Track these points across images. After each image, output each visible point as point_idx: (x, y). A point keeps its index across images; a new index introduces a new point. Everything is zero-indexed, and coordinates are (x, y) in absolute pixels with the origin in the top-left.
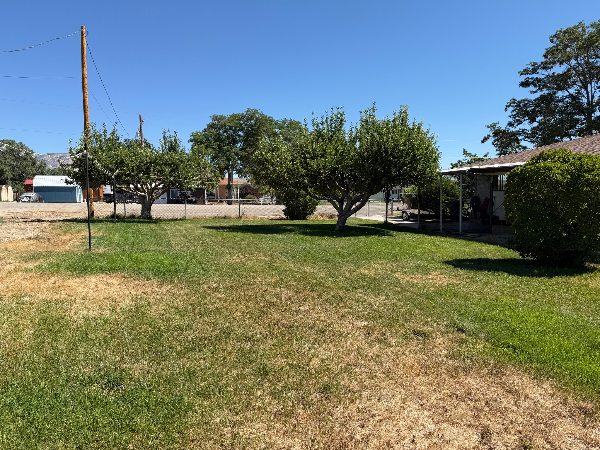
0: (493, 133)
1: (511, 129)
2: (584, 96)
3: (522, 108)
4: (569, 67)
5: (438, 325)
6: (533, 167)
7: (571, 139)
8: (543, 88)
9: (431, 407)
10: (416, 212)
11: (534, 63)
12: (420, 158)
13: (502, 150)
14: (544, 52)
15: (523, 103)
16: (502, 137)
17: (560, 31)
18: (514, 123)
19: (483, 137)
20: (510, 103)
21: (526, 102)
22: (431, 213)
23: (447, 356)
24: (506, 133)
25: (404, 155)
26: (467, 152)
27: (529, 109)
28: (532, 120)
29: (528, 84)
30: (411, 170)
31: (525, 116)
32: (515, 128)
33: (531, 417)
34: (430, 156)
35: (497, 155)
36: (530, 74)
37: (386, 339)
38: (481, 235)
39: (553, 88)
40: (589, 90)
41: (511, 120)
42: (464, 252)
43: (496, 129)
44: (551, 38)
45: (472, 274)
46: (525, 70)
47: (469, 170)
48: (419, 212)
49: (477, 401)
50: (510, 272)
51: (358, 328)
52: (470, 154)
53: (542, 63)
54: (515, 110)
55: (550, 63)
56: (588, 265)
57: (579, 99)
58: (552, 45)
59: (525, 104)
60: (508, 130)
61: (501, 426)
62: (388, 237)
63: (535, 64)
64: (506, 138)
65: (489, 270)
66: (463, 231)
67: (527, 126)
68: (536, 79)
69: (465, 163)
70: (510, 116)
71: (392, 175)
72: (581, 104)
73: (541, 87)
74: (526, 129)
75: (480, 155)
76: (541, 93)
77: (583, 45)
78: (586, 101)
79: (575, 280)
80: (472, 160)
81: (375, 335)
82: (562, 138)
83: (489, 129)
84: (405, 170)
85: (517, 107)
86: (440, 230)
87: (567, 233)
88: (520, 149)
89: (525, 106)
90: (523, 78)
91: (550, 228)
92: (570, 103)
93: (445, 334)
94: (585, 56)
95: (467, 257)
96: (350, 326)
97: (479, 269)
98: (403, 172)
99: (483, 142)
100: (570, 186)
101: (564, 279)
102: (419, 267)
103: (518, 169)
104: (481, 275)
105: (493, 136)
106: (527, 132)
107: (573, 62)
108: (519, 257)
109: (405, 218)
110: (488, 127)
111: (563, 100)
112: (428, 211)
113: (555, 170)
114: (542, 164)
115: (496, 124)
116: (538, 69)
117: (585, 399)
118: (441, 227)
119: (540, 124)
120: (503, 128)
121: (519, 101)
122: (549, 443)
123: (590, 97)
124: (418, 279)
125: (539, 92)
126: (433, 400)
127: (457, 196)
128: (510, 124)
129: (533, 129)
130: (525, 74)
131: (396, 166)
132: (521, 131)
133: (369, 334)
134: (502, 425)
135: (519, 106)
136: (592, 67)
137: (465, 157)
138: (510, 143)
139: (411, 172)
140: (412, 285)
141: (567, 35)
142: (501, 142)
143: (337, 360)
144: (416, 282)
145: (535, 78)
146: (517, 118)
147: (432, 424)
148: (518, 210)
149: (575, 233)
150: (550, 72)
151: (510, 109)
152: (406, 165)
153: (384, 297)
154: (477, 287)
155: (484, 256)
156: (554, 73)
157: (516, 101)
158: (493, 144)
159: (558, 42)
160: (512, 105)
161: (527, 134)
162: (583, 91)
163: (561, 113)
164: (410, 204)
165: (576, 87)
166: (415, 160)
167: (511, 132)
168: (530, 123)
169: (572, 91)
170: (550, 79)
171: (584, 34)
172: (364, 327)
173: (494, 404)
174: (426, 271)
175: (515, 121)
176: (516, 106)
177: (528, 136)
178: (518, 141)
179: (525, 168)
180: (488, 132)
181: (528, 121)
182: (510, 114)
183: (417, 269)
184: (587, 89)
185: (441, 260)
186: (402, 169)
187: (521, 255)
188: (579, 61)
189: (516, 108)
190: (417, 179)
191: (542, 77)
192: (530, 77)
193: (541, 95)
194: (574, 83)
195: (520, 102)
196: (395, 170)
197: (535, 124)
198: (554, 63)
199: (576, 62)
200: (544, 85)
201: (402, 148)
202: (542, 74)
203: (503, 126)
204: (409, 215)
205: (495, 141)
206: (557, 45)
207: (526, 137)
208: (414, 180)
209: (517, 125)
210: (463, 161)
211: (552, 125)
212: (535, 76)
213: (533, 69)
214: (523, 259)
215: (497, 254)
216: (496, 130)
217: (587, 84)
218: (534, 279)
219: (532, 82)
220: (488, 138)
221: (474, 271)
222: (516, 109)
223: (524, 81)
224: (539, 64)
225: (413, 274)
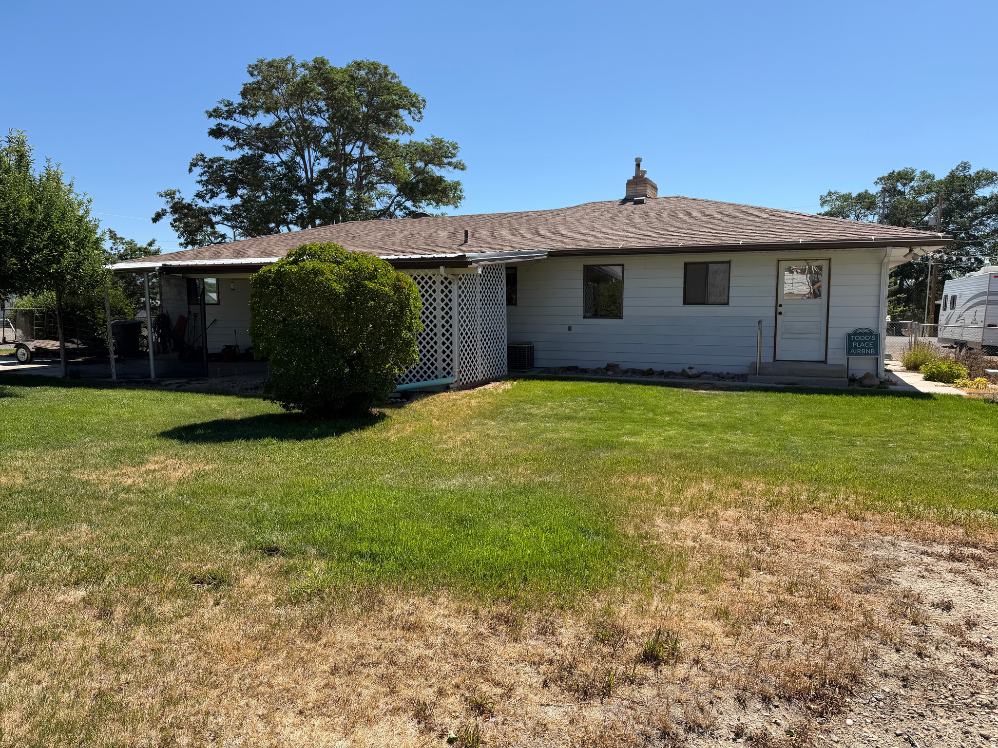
0: (171, 208)
1: (201, 203)
2: (301, 167)
3: (216, 171)
4: (277, 120)
5: (228, 552)
6: (294, 268)
7: (289, 229)
8: (244, 145)
9: (319, 707)
10: (52, 345)
11: (228, 101)
12: (65, 239)
13: (188, 238)
14: (241, 88)
15: (216, 164)
16: (186, 216)
17: (262, 61)
18: (206, 194)
19: (155, 212)
20: (197, 160)
21: (221, 163)
22: (80, 346)
23: (279, 604)
24: (192, 210)
25: (31, 231)
26: (115, 235)
27: (227, 174)
28: (232, 194)
29: (221, 134)
30: (49, 261)
31: (221, 185)
32: (208, 202)
33: (456, 656)
34: (86, 237)
35: (181, 244)
36: (223, 118)
37: (148, 609)
38: (191, 381)
39: (258, 148)
40: (307, 159)
41: (200, 188)
42: (184, 413)
43: (176, 200)
44: (250, 69)
45: (225, 448)
46: (215, 111)
47: (160, 268)
48: (62, 345)
49: (376, 664)
50: (282, 436)
51: (71, 607)
52: (122, 239)
53: (240, 104)
54: (205, 172)
55: (252, 107)
56: (375, 411)
57: (296, 171)
58: (251, 80)
59: (220, 166)
60: (196, 205)
61: (430, 690)
62: (10, 399)
63: (229, 104)
64: (193, 217)
65: (248, 438)
66: (157, 376)
67: (223, 200)
68: (233, 127)
69: (115, 254)
70: (199, 182)
71: (8, 269)
72: (299, 179)
73: (241, 142)
74: (224, 207)
75: (142, 243)
76: (242, 153)
77: (296, 90)
78: (304, 175)
79: (368, 434)
80: (126, 250)
81: (119, 611)
82: (278, 226)
83: (164, 200)
84: (37, 261)
85: (209, 169)
86: (111, 377)
87: (350, 368)
88: (216, 238)
89: (220, 168)
90: (213, 123)
91: (328, 361)
92: (285, 175)
93: (250, 566)
94: (298, 109)
95: (192, 421)
96: (51, 609)
97: (230, 438)
98: (31, 264)
99: (155, 220)
100: (350, 300)
101: (357, 434)
102: (119, 451)
103: (270, 270)
104: (238, 448)
105: (171, 213)
106: (226, 211)
107: (283, 114)
108: (283, 411)
109: (24, 359)
110: (161, 195)
111: (273, 169)
112: (73, 342)
113: (327, 272)
114: (309, 264)
115: (175, 192)
116: (235, 112)
117: (494, 601)
118: (114, 371)
119: (245, 202)
120: (187, 200)
121: (210, 160)
122: (497, 684)
123: (309, 170)
124: (131, 477)
125: (238, 149)
126: (313, 695)
127: (124, 314)
128: (200, 195)
129: (235, 207)
130: (216, 117)
131: (15, 252)
132: (215, 209)
133: (105, 613)
134: (430, 686)
135: (211, 167)
136: (309, 128)
137: (114, 244)
138: (201, 227)
139: (49, 266)
140: (127, 490)
141: (272, 69)
142: (186, 223)
143: (66, 698)
144: (130, 481)
145: (231, 126)
146: (210, 187)
147: (340, 739)
148: (278, 336)
149: (359, 367)
150: (254, 122)
151: (198, 170)
152: (40, 251)
153: (85, 527)
154: (245, 469)
155: (221, 416)
156: (259, 125)
157: (205, 158)
158: (173, 226)
159: (260, 78)
160: (200, 163)
161: (225, 214)
162: (298, 159)
163: (273, 188)
164: (32, 329)
165: (289, 152)
166: (56, 241)
167: (199, 208)
168: (228, 197)
169: (285, 156)
170: (254, 132)
171: (295, 75)
172: (87, 602)
173: (402, 659)
174: (137, 457)
175: (206, 190)
176: (206, 166)
177: (227, 218)
178: (212, 225)
179: (282, 269)
180: (163, 204)
181: (225, 194)
182: (199, 179)
183: (116, 457)
184: (303, 158)
185: (151, 432)
186: (29, 259)
187: (284, 407)
188: (291, 114)
189: (206, 169)
190: (63, 279)
191: (242, 127)
192: (223, 123)
193: (243, 156)
194: (286, 147)
195: (213, 161)
196: (14, 260)
197: (237, 201)
198: (256, 109)
199: (286, 114)
200: (244, 140)
201: (27, 215)
202: (241, 122)
203: (188, 196)
204: (31, 352)
205: (175, 221)
206: (258, 81)
207: (224, 219)
208: (57, 281)
209: (211, 198)
210: (109, 251)
211: (263, 205)
212: (230, 123)
213: (227, 111)
214: (289, 413)
215: (238, 410)
216: (176, 203)
217: (303, 150)
218: (319, 443)
219: (227, 133)
220: (164, 215)
221: (223, 443)
222: (207, 172)
223: (215, 128)
224: (236, 105)
225: (115, 468)
